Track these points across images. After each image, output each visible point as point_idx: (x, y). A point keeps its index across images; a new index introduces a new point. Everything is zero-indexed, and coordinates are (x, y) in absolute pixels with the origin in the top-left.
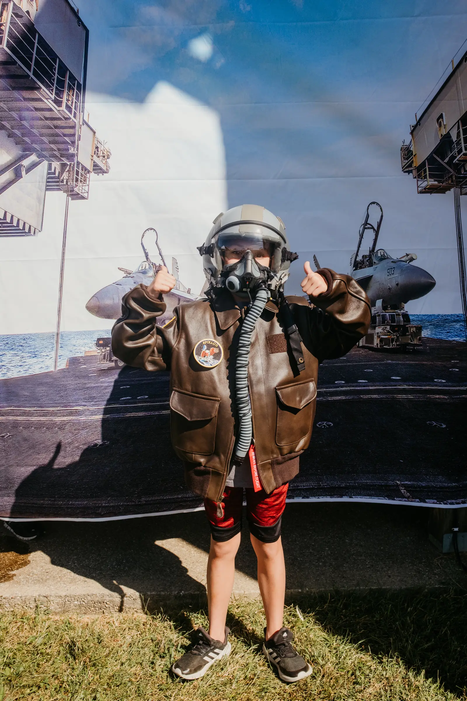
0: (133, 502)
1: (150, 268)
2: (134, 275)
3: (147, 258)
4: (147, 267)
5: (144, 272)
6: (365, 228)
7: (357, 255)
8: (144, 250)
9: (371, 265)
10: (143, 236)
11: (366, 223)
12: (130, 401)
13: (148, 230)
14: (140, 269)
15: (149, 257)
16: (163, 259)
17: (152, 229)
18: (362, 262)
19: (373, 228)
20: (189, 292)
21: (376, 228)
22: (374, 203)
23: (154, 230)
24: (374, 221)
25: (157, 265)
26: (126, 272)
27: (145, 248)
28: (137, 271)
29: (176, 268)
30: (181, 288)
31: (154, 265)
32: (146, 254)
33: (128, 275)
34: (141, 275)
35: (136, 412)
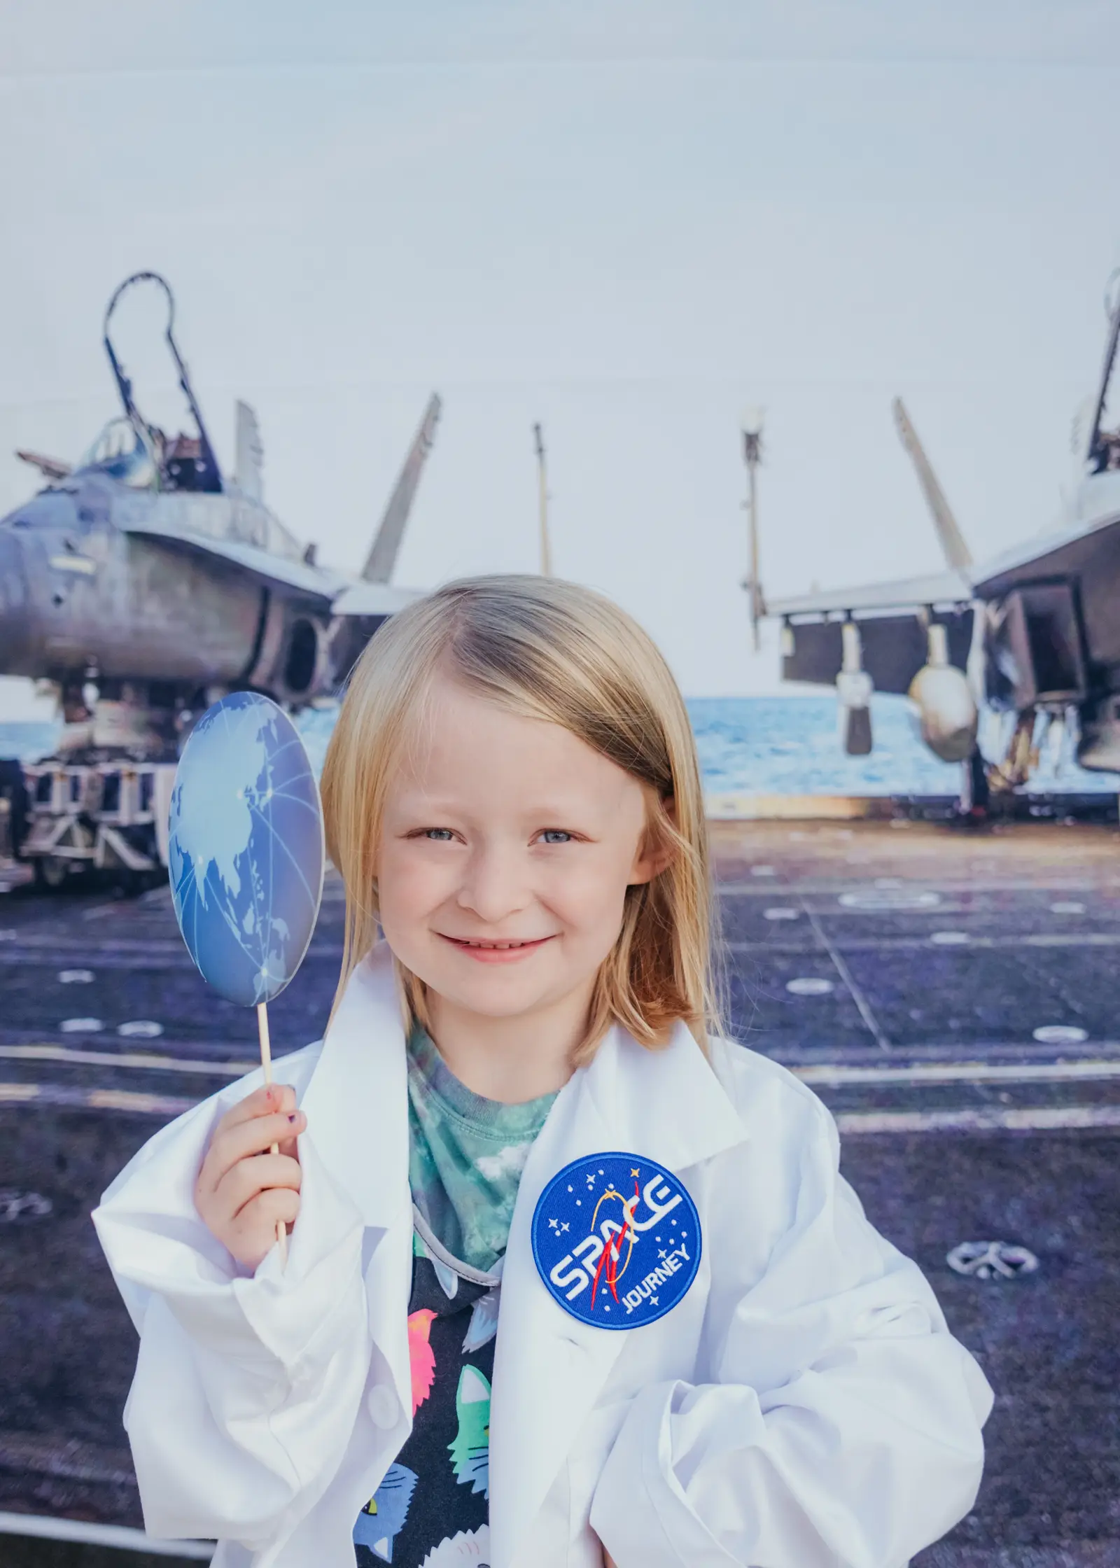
1: (140, 446)
2: (79, 483)
3: (129, 406)
4: (129, 446)
5: (117, 469)
8: (116, 367)
10: (112, 306)
13: (132, 280)
14: (100, 455)
15: (137, 397)
16: (194, 410)
17: (148, 275)
20: (309, 557)
23: (161, 280)
25: (172, 433)
26: (49, 469)
27: (121, 358)
28: (87, 462)
29: (251, 448)
30: (275, 542)
31: (158, 435)
32: (125, 388)
33: (58, 484)
34: (104, 481)
35: (127, 1088)
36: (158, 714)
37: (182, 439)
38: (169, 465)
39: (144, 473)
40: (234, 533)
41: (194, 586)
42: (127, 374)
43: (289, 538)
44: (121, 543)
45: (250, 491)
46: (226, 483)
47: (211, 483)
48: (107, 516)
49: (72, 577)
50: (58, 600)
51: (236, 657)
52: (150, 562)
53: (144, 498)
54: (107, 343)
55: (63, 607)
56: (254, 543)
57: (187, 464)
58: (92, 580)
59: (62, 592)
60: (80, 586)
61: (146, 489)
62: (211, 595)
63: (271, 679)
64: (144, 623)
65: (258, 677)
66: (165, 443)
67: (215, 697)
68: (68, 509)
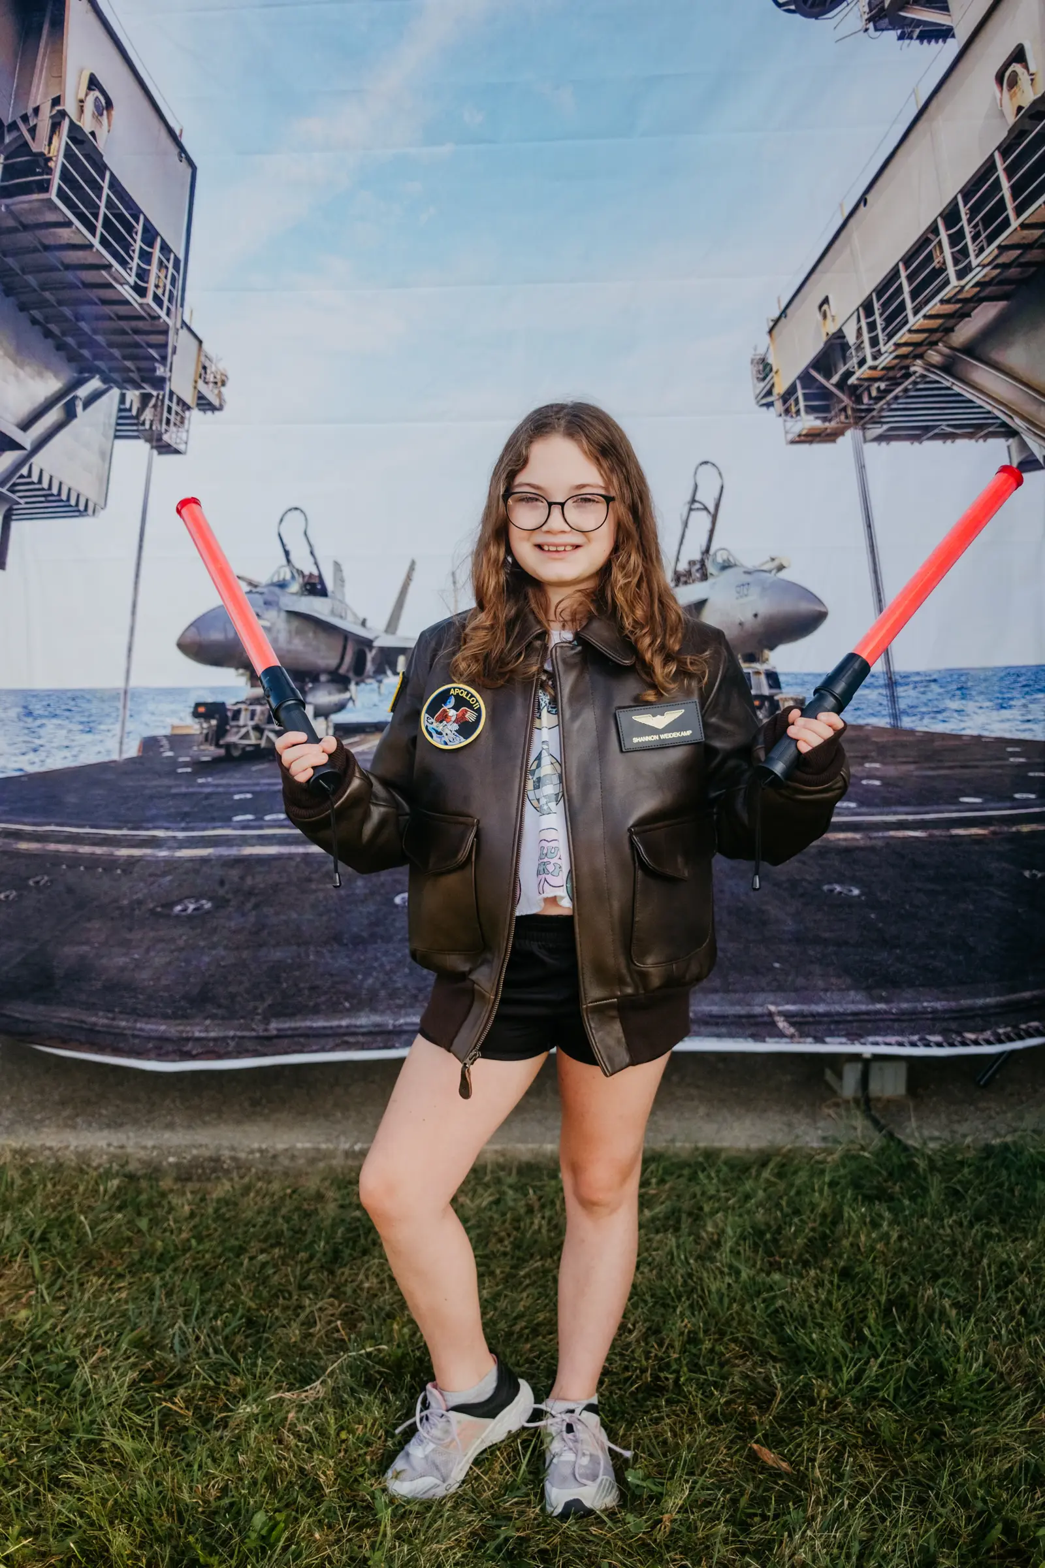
1: (293, 577)
2: (265, 590)
3: (288, 561)
4: (288, 577)
5: (282, 585)
6: (691, 510)
7: (678, 560)
8: (283, 543)
9: (705, 577)
10: (281, 520)
11: (693, 500)
12: (251, 824)
13: (290, 510)
14: (275, 579)
15: (292, 557)
16: (316, 563)
17: (296, 509)
18: (689, 574)
19: (706, 509)
20: (364, 624)
21: (712, 509)
22: (706, 462)
23: (302, 511)
24: (707, 496)
25: (307, 573)
26: (250, 584)
27: (285, 541)
28: (269, 582)
29: (340, 580)
30: (350, 617)
31: (301, 573)
32: (287, 553)
33: (254, 590)
34: (277, 590)
35: (262, 845)
37: (311, 575)
38: (306, 584)
39: (295, 587)
40: (333, 613)
41: (315, 633)
42: (288, 548)
43: (355, 615)
44: (283, 615)
45: (339, 597)
46: (329, 593)
47: (324, 593)
48: (277, 604)
51: (333, 662)
52: (296, 623)
53: (295, 598)
54: (280, 536)
56: (341, 617)
57: (313, 585)
58: (269, 629)
61: (296, 594)
62: (322, 636)
63: (348, 671)
64: (292, 647)
65: (342, 671)
66: (304, 576)
67: (323, 678)
68: (259, 600)
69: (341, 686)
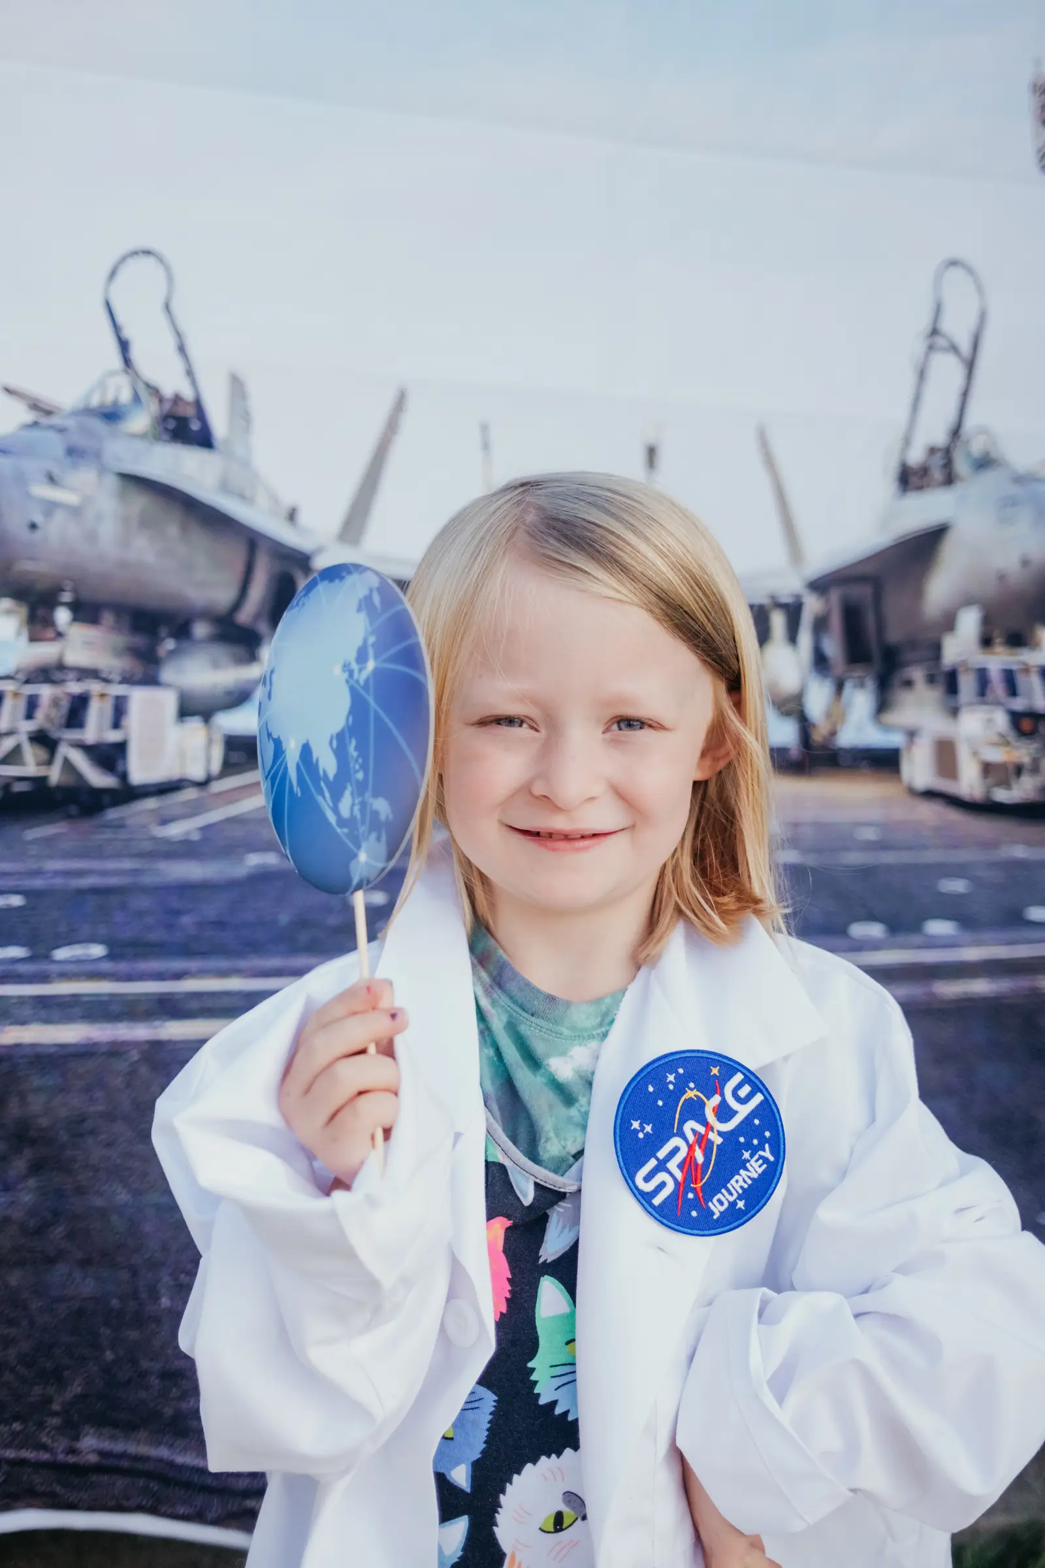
0: (44, 1447)
1: (136, 398)
2: (70, 423)
3: (127, 362)
4: (125, 396)
5: (112, 415)
6: (931, 348)
7: (907, 442)
8: (116, 328)
9: (949, 480)
10: (113, 274)
11: (935, 332)
12: (23, 968)
13: (134, 253)
14: (95, 402)
15: (135, 353)
16: (190, 373)
17: (150, 255)
18: (924, 471)
19: (954, 349)
20: (292, 516)
21: (965, 346)
22: (954, 263)
23: (161, 259)
24: (958, 328)
25: (168, 391)
26: (35, 405)
27: (121, 319)
28: (81, 405)
30: (262, 500)
31: (154, 391)
32: (124, 346)
33: (44, 421)
34: (98, 425)
36: (140, 641)
37: (177, 399)
38: (165, 418)
39: (141, 421)
40: (225, 487)
41: (184, 529)
42: (127, 333)
43: (274, 499)
44: (112, 482)
45: (239, 454)
46: (217, 441)
47: (204, 440)
48: (98, 455)
49: (51, 507)
50: (33, 526)
51: (222, 595)
52: (140, 502)
53: (140, 445)
54: (108, 305)
55: (38, 535)
56: (243, 497)
57: (182, 421)
58: (75, 512)
59: (38, 519)
60: (59, 517)
61: (143, 436)
63: (257, 617)
64: (131, 556)
65: (245, 616)
66: (161, 400)
67: (201, 630)
68: (55, 444)
69: (240, 650)
